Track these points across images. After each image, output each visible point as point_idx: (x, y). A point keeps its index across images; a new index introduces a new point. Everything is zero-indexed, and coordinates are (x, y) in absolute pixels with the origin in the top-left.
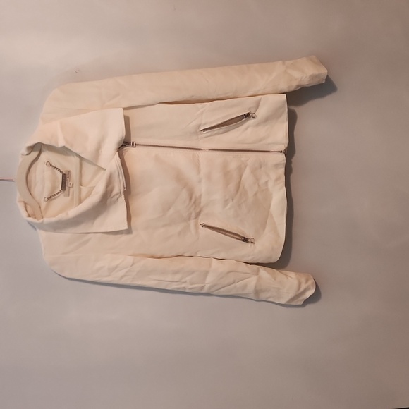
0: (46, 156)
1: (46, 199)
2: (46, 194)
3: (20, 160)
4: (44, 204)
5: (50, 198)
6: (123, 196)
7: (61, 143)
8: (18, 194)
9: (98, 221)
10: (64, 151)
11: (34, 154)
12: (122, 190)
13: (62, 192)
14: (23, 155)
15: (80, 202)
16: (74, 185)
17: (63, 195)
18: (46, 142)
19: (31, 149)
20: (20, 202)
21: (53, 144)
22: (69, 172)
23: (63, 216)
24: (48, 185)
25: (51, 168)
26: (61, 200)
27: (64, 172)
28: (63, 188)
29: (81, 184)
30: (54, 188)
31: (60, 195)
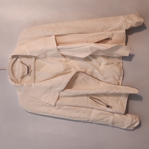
0: (19, 60)
1: (21, 78)
2: (20, 76)
3: (9, 61)
4: (19, 80)
5: (22, 77)
8: (9, 76)
16: (32, 71)
19: (13, 57)
20: (9, 79)
24: (21, 71)
25: (22, 64)
26: (28, 78)
27: (28, 66)
28: (28, 73)
29: (35, 70)
30: (24, 73)
31: (27, 76)
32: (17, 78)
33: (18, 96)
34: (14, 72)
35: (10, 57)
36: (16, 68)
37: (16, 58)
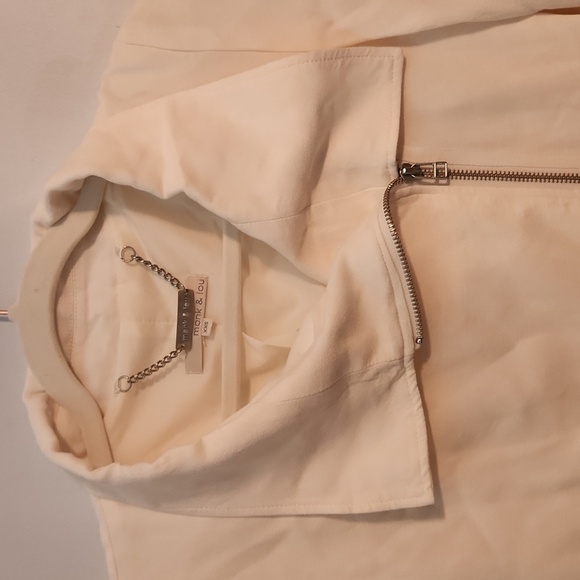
0: (119, 228)
1: (125, 384)
2: (123, 367)
3: (34, 242)
4: (114, 403)
5: (139, 379)
6: (410, 372)
7: (170, 183)
8: (29, 373)
9: (316, 472)
10: (184, 212)
11: (80, 222)
12: (408, 351)
13: (181, 355)
14: (40, 224)
15: (244, 395)
16: (220, 329)
17: (182, 367)
18: (120, 177)
19: (68, 200)
20: (33, 393)
21: (143, 184)
22: (204, 281)
23: (179, 455)
24: (129, 330)
25: (139, 269)
26: (179, 385)
27: (185, 284)
28: (184, 341)
29: (243, 327)
30: (149, 342)
31: (175, 366)
32: (94, 382)
33: (104, 538)
34: (70, 338)
35: (43, 212)
36: (86, 301)
37: (86, 209)
